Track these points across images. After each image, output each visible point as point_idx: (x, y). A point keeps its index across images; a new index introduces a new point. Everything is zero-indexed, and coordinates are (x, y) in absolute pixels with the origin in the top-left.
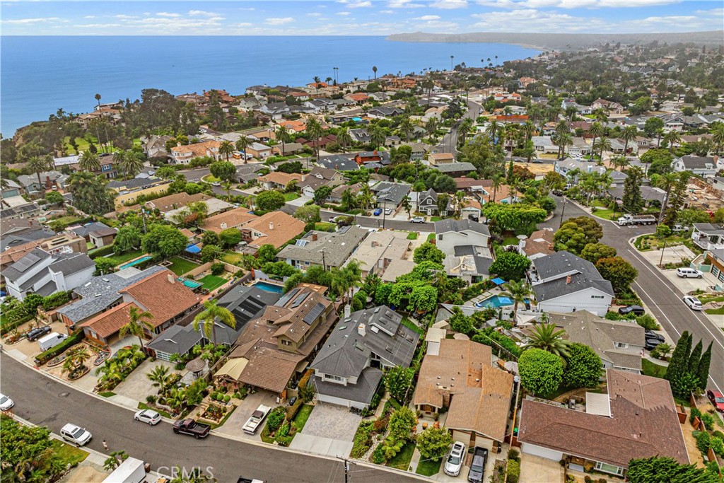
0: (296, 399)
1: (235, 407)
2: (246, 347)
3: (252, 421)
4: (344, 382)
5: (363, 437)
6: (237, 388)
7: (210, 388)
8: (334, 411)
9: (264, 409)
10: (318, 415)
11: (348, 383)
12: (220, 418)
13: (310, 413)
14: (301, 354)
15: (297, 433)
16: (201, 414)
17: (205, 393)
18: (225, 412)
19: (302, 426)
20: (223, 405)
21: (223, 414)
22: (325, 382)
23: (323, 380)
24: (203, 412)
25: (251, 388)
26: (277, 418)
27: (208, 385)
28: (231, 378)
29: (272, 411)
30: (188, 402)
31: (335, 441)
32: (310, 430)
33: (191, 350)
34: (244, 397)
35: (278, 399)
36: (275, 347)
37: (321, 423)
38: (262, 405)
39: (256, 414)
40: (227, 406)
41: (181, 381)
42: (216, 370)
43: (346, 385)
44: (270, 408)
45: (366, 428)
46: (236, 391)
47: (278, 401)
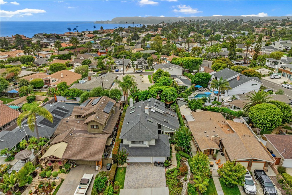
0: (111, 165)
1: (63, 180)
2: (62, 136)
3: (80, 188)
4: (146, 145)
5: (174, 181)
6: (62, 165)
7: (38, 170)
8: (143, 167)
9: (88, 176)
10: (131, 173)
11: (149, 145)
12: (51, 192)
13: (125, 172)
14: (107, 133)
15: (121, 190)
16: (33, 192)
17: (34, 174)
18: (54, 185)
19: (122, 183)
20: (52, 181)
21: (54, 187)
22: (132, 147)
23: (130, 147)
24: (35, 190)
25: (73, 163)
26: (103, 181)
27: (36, 167)
28: (56, 158)
29: (95, 177)
30: (20, 184)
31: (153, 189)
32: (130, 185)
33: (18, 144)
34: (68, 171)
35: (97, 167)
36: (86, 132)
37: (136, 178)
38: (85, 174)
39: (83, 182)
40: (56, 180)
41: (11, 169)
42: (41, 155)
43: (148, 147)
44: (92, 175)
45: (173, 174)
46: (61, 168)
47: (97, 169)
